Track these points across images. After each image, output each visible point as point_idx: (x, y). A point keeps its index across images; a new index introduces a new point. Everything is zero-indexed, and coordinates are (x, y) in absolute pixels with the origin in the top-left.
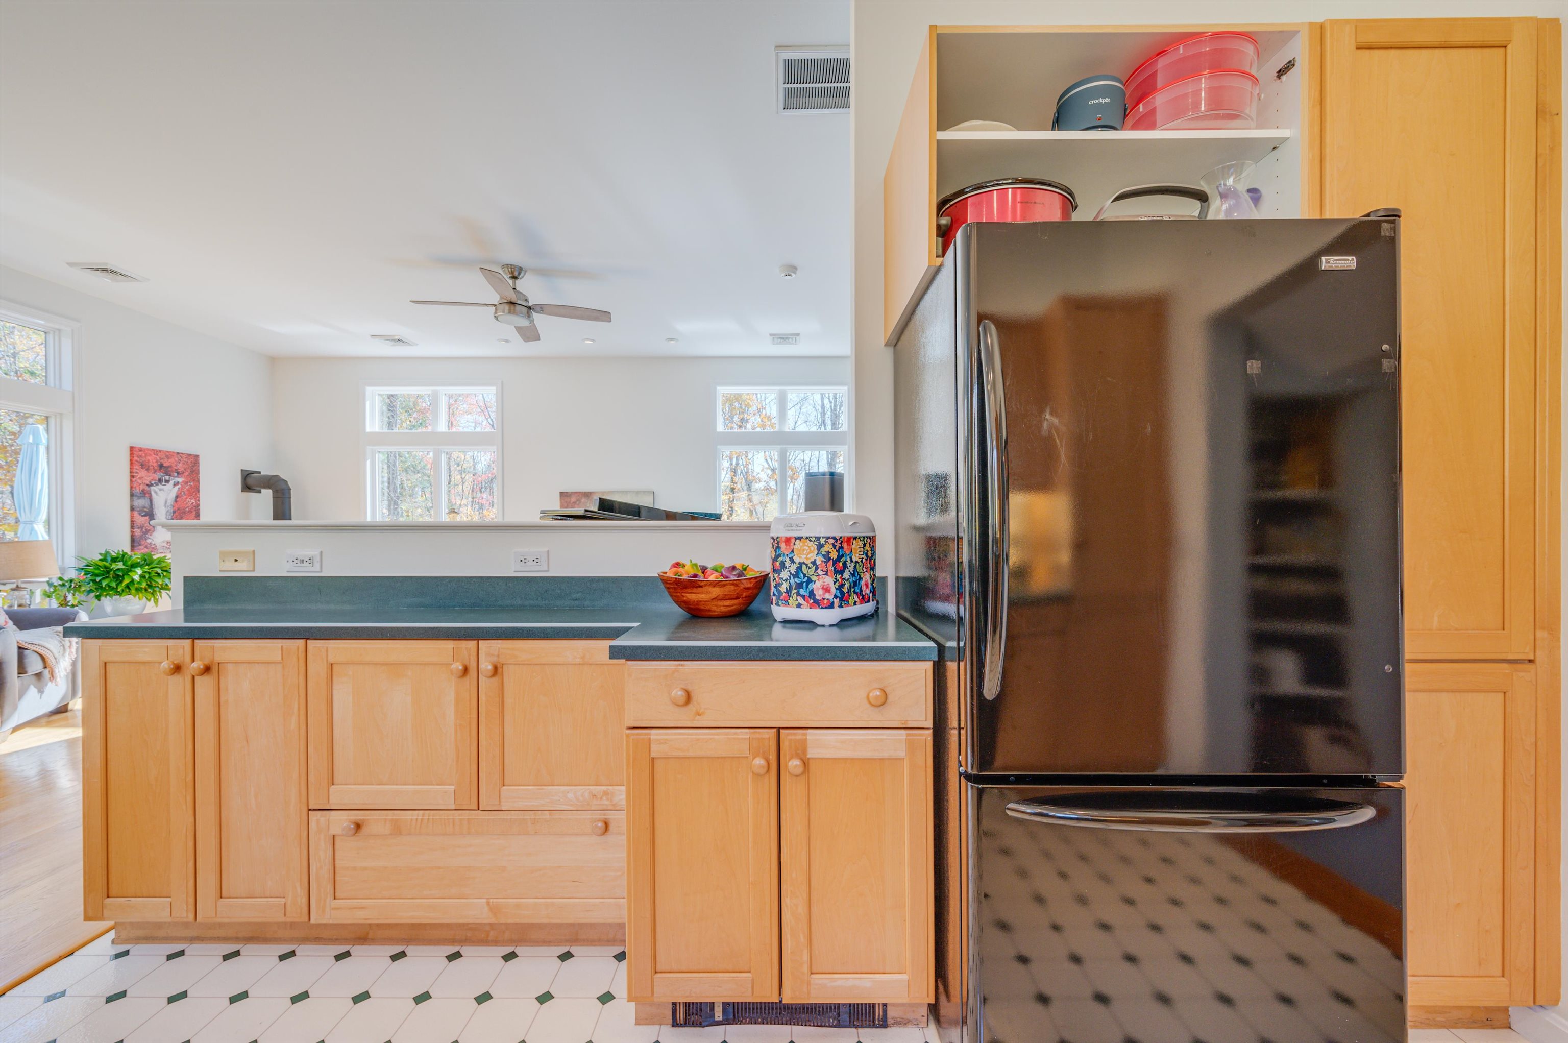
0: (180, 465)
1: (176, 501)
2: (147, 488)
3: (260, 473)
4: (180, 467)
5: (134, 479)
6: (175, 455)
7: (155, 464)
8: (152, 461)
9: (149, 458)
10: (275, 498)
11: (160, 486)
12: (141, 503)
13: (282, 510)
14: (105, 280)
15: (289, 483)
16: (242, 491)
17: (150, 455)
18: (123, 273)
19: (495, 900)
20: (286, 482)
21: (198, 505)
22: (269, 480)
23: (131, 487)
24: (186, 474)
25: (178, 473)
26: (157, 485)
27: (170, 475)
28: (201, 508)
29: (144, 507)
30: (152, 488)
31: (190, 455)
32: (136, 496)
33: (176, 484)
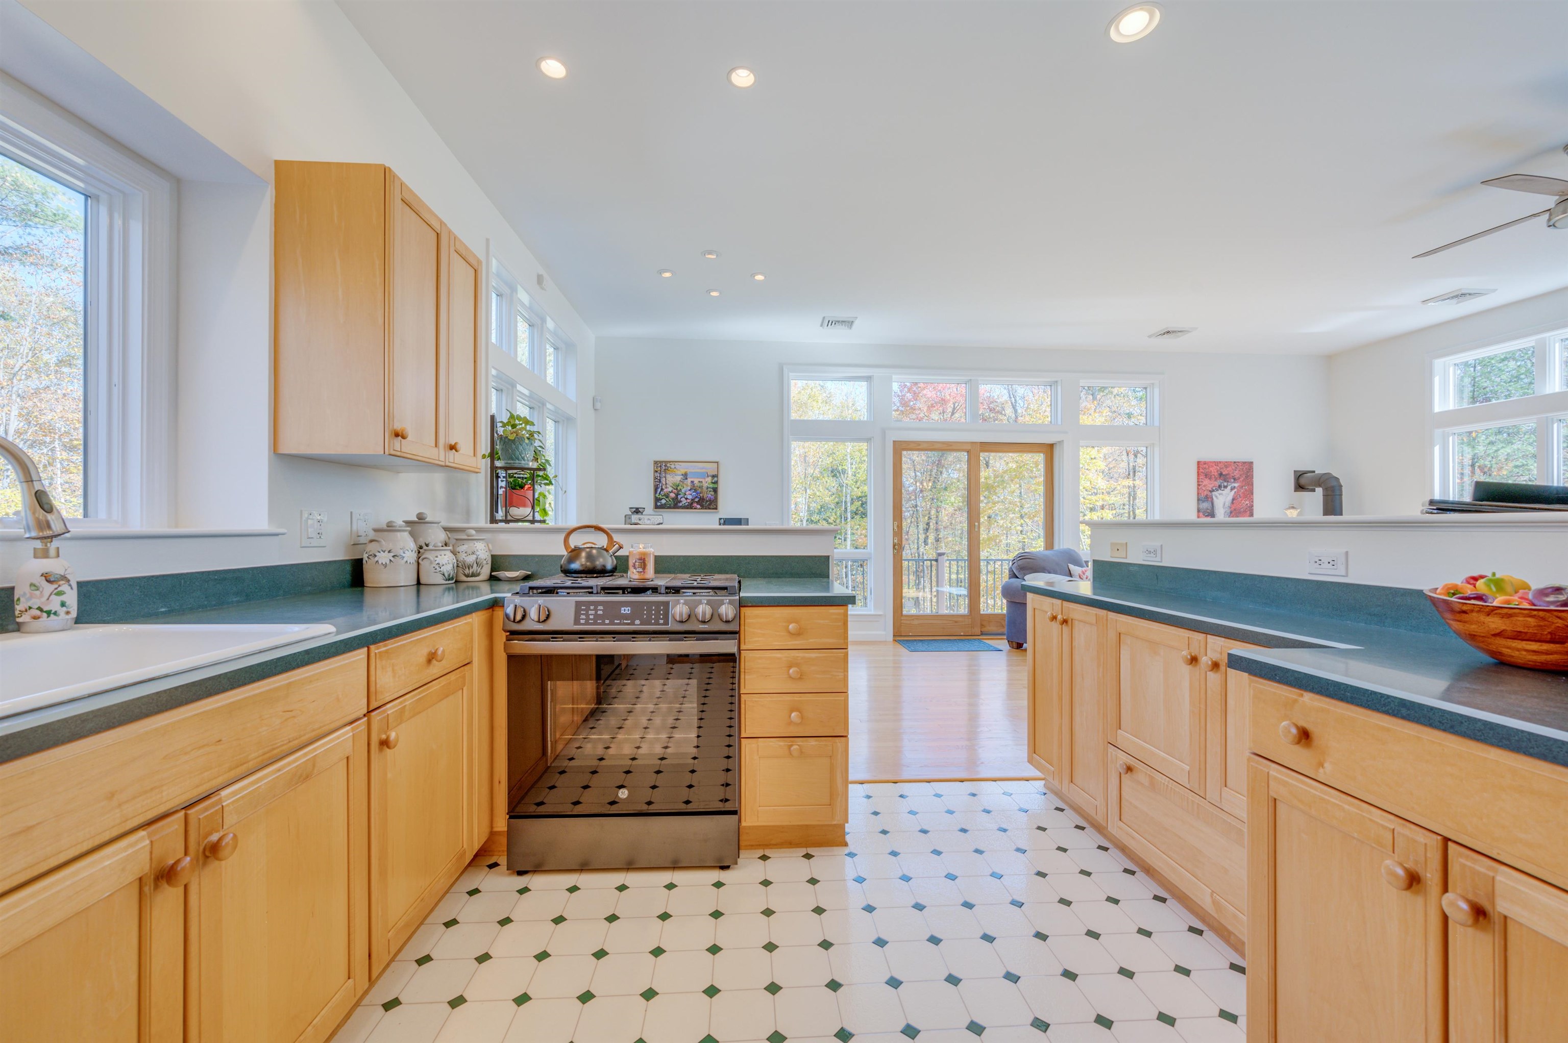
0: (1237, 472)
1: (1232, 503)
2: (1209, 494)
3: (1314, 472)
4: (1236, 474)
5: (1200, 487)
6: (1232, 464)
7: (1216, 474)
8: (1214, 471)
9: (1211, 469)
10: (1325, 496)
11: (1220, 492)
12: (1205, 505)
13: (1332, 505)
14: (1167, 341)
15: (1341, 481)
16: (1295, 491)
17: (1212, 466)
18: (1180, 330)
19: (1218, 897)
20: (1337, 479)
21: (1252, 506)
22: (1320, 479)
23: (1198, 494)
24: (1241, 479)
25: (1234, 479)
26: (1217, 490)
27: (1228, 482)
28: (1255, 508)
29: (1208, 509)
30: (1213, 493)
31: (1245, 463)
32: (1201, 500)
33: (1232, 489)
